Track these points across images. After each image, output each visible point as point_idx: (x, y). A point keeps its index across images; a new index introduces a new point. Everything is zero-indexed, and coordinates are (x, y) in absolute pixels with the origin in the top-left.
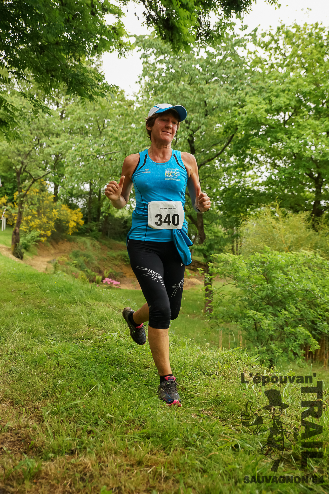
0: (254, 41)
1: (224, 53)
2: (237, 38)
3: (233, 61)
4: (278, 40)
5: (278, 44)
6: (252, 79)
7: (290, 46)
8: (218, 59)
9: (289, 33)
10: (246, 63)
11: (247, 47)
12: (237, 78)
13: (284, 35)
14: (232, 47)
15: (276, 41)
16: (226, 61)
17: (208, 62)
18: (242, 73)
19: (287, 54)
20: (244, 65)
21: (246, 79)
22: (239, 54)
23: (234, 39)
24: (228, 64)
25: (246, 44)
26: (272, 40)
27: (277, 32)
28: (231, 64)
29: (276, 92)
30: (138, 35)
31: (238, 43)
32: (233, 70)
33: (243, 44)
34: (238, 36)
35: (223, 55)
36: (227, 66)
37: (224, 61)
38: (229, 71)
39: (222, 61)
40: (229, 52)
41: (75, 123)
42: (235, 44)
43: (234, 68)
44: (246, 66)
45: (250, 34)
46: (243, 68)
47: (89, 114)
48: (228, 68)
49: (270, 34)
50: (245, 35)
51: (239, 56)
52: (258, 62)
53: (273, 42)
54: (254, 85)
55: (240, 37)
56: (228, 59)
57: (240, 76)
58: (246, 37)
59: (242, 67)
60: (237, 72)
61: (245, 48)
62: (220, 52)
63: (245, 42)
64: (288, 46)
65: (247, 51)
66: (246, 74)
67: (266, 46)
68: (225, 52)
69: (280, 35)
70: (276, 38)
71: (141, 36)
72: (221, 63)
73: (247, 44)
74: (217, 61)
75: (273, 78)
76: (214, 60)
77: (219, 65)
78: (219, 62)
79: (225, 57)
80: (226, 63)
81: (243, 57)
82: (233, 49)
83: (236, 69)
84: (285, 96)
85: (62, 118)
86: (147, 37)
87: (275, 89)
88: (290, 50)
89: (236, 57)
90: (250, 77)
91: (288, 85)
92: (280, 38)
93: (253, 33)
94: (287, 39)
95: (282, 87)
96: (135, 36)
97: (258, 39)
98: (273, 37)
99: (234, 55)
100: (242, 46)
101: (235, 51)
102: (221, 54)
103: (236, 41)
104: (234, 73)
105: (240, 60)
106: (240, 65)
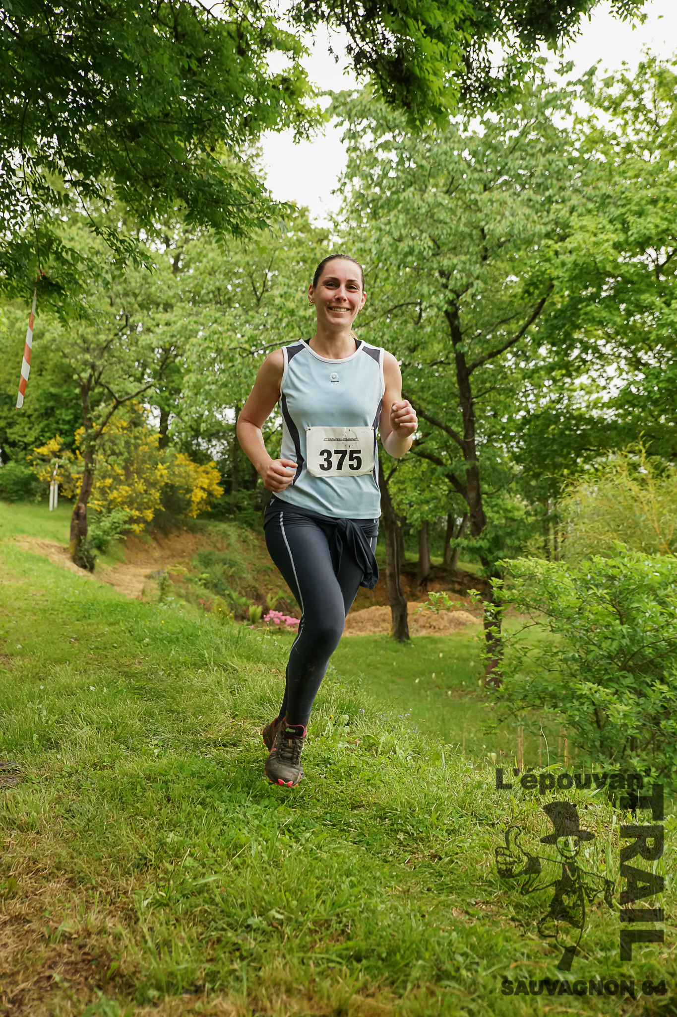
0: (589, 96)
1: (522, 124)
2: (551, 90)
3: (542, 139)
4: (642, 91)
5: (641, 100)
6: (584, 178)
7: (669, 103)
8: (511, 138)
9: (666, 75)
10: (572, 144)
11: (573, 110)
12: (550, 176)
13: (653, 81)
14: (539, 111)
15: (636, 95)
16: (527, 140)
17: (487, 144)
18: (561, 165)
19: (662, 122)
20: (566, 147)
21: (570, 176)
22: (556, 125)
23: (544, 93)
24: (532, 147)
25: (569, 103)
26: (628, 93)
27: (638, 76)
28: (539, 146)
29: (638, 204)
30: (337, 91)
31: (553, 101)
32: (542, 160)
33: (565, 102)
34: (553, 85)
35: (521, 129)
36: (530, 151)
37: (522, 140)
38: (533, 163)
39: (517, 140)
40: (533, 121)
41: (204, 281)
42: (547, 103)
43: (544, 155)
44: (570, 149)
45: (579, 82)
46: (565, 154)
47: (234, 260)
48: (532, 155)
49: (623, 80)
50: (569, 84)
51: (555, 129)
52: (598, 139)
53: (630, 97)
54: (589, 191)
55: (557, 89)
56: (533, 135)
57: (558, 172)
58: (571, 89)
59: (561, 152)
60: (550, 164)
61: (569, 112)
62: (514, 121)
63: (568, 99)
64: (663, 104)
65: (572, 118)
66: (570, 167)
67: (615, 106)
68: (525, 121)
69: (647, 81)
70: (636, 87)
71: (342, 94)
72: (516, 146)
73: (573, 102)
74: (507, 142)
75: (630, 174)
76: (502, 139)
77: (512, 150)
78: (512, 144)
79: (524, 133)
80: (528, 145)
81: (564, 131)
82: (543, 114)
83: (550, 156)
84: (656, 213)
85: (176, 269)
86: (355, 96)
87: (636, 198)
88: (669, 112)
89: (549, 131)
90: (579, 174)
91: (663, 189)
92: (646, 86)
93: (586, 78)
94: (661, 90)
95: (650, 193)
96: (330, 93)
97: (596, 90)
98: (629, 85)
99: (544, 126)
100: (562, 106)
101: (546, 119)
102: (516, 126)
103: (549, 98)
104: (544, 166)
105: (558, 137)
106: (557, 148)
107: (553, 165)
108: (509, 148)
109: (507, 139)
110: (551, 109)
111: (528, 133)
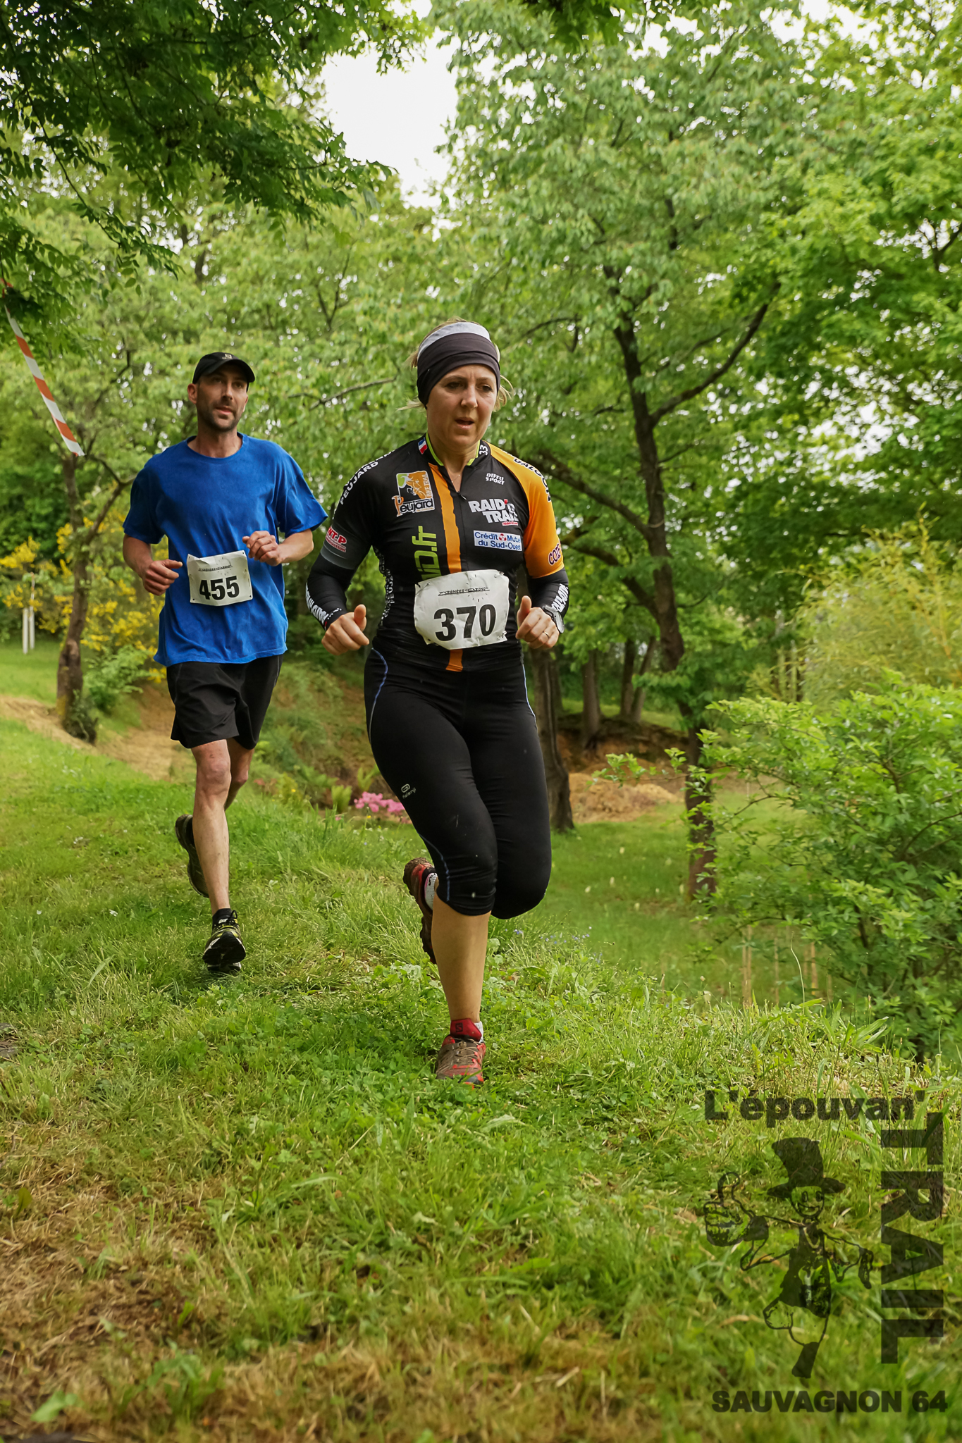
1: (725, 34)
3: (756, 58)
6: (823, 116)
8: (708, 56)
10: (802, 64)
11: (803, 10)
12: (771, 115)
14: (750, 13)
16: (733, 60)
17: (672, 67)
18: (788, 97)
19: (940, 25)
20: (793, 70)
21: (801, 114)
22: (777, 35)
24: (741, 71)
28: (752, 69)
29: (906, 154)
32: (758, 90)
35: (723, 43)
36: (740, 78)
37: (725, 60)
38: (745, 94)
39: (719, 60)
40: (742, 29)
41: (244, 294)
43: (761, 82)
44: (800, 72)
46: (792, 80)
47: (290, 260)
48: (743, 83)
51: (776, 41)
52: (842, 55)
54: (831, 136)
56: (741, 53)
57: (782, 108)
59: (786, 77)
60: (771, 96)
61: (797, 13)
62: (713, 30)
65: (802, 23)
66: (801, 100)
67: (867, 2)
68: (730, 31)
72: (717, 69)
74: (703, 64)
75: (892, 108)
76: (695, 59)
77: (711, 76)
78: (711, 67)
79: (729, 49)
80: (735, 67)
81: (791, 43)
82: (757, 17)
83: (769, 84)
84: (934, 167)
85: (199, 277)
87: (903, 145)
88: (950, 8)
89: (767, 44)
90: (815, 111)
91: (944, 129)
95: (924, 136)
99: (759, 37)
100: (787, 5)
101: (763, 25)
102: (716, 39)
104: (762, 99)
105: (781, 54)
106: (780, 70)
107: (776, 97)
108: (705, 73)
109: (702, 58)
110: (769, 10)
111: (735, 49)
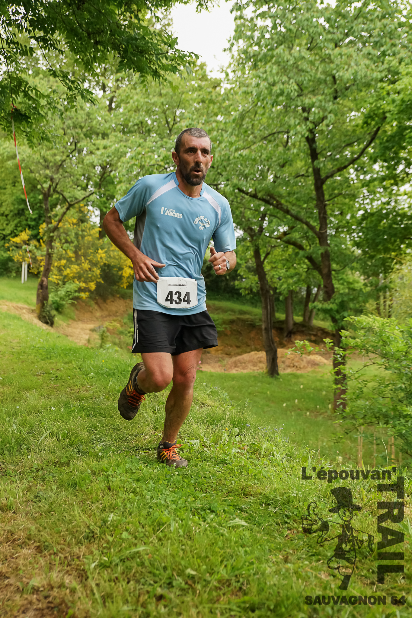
3: (379, 9)
6: (410, 37)
8: (355, 7)
10: (400, 12)
12: (385, 36)
16: (367, 10)
17: (338, 13)
18: (393, 27)
20: (396, 15)
21: (400, 36)
24: (371, 15)
28: (376, 14)
32: (379, 24)
36: (370, 18)
37: (363, 10)
38: (372, 26)
39: (360, 9)
41: (131, 117)
43: (380, 20)
44: (400, 16)
46: (396, 20)
47: (152, 101)
48: (372, 20)
56: (371, 6)
57: (390, 33)
59: (393, 18)
60: (385, 27)
66: (399, 29)
72: (359, 14)
74: (353, 11)
76: (349, 9)
77: (356, 17)
78: (356, 12)
79: (365, 4)
80: (368, 13)
83: (384, 21)
85: (110, 109)
89: (384, 2)
90: (406, 35)
104: (380, 28)
105: (390, 7)
106: (390, 15)
107: (387, 28)
108: (354, 15)
109: (352, 9)
111: (369, 4)
